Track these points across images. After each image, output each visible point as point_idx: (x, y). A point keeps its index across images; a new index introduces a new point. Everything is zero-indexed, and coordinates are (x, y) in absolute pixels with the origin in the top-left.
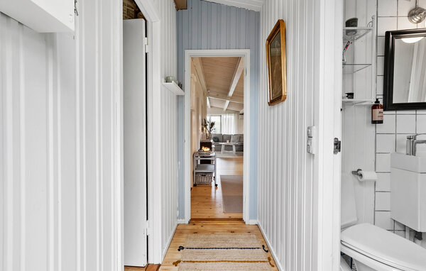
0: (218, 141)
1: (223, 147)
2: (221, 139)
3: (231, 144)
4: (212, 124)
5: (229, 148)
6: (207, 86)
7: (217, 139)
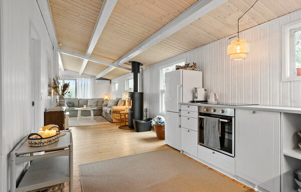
0: (74, 106)
1: (79, 113)
2: (76, 104)
3: (89, 109)
4: (66, 86)
5: (86, 113)
6: (58, 36)
7: (71, 104)
